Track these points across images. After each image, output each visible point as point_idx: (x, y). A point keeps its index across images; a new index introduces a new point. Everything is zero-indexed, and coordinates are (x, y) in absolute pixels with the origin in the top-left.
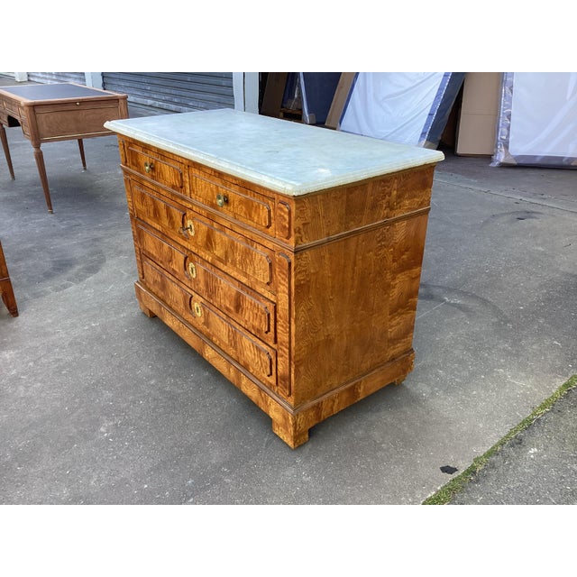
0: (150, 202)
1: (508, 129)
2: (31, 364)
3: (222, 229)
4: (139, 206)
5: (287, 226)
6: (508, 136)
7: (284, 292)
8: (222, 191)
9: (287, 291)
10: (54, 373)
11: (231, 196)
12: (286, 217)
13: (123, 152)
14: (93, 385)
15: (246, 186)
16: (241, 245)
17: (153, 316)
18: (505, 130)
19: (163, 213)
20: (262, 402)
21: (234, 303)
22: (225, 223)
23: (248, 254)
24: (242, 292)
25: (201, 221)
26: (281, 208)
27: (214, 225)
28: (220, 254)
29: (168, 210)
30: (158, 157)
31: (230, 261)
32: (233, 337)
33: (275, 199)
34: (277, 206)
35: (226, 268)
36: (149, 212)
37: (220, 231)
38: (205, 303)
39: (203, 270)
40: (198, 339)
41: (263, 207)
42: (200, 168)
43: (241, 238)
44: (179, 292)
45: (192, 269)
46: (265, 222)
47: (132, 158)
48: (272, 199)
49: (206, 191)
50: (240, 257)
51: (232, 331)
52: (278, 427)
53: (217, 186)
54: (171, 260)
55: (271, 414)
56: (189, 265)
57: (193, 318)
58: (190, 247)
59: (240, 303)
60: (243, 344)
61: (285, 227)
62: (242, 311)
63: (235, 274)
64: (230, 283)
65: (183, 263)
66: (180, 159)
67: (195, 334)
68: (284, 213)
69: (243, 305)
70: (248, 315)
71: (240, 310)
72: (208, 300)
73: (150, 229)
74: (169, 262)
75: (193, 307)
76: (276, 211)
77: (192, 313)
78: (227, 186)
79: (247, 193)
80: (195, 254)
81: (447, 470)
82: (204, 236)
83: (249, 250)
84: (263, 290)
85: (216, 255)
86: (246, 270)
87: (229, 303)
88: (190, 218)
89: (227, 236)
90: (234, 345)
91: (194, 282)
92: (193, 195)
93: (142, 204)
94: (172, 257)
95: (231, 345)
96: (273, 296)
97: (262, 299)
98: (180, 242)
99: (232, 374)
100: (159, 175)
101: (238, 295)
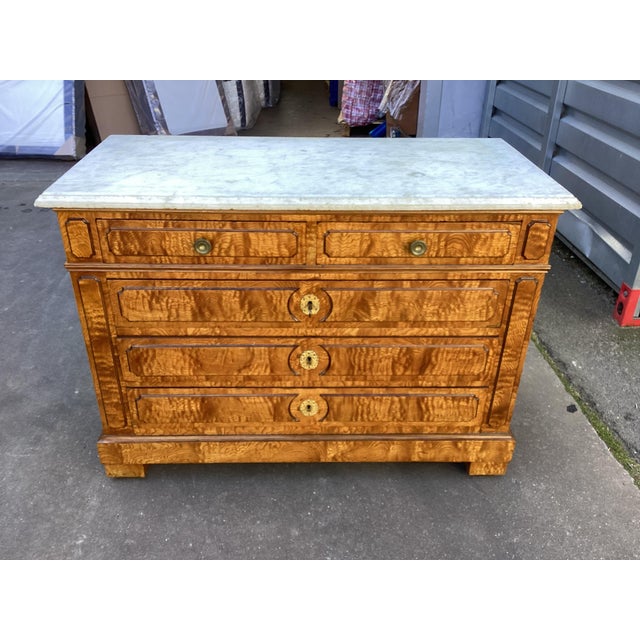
3: (395, 284)
5: (545, 244)
8: (405, 237)
9: (527, 315)
12: (545, 235)
15: (464, 218)
16: (440, 292)
20: (456, 454)
21: (416, 365)
22: (404, 276)
23: (455, 298)
24: (436, 346)
25: (342, 289)
26: (537, 229)
27: (377, 285)
28: (387, 318)
29: (245, 297)
30: (224, 225)
31: (411, 318)
32: (401, 407)
33: (522, 221)
34: (524, 228)
35: (393, 331)
36: (178, 316)
37: (392, 288)
38: (333, 392)
39: (343, 350)
40: (313, 444)
41: (502, 235)
42: (355, 219)
43: (438, 284)
44: (259, 404)
45: (309, 359)
46: (502, 251)
47: (125, 244)
48: (516, 222)
49: (365, 246)
50: (437, 307)
51: (400, 401)
52: (481, 466)
53: (398, 234)
54: (247, 366)
55: (472, 458)
56: (299, 356)
57: (294, 424)
58: (302, 331)
59: (430, 360)
60: (423, 406)
61: (540, 247)
62: (433, 367)
63: (415, 331)
64: (409, 345)
65: (285, 358)
66: (296, 218)
67: (303, 441)
68: (542, 231)
69: (437, 360)
70: (444, 368)
71: (430, 367)
72: (341, 385)
73: (175, 342)
74: (239, 371)
75: (294, 410)
76: (523, 234)
77: (292, 418)
78: (420, 229)
79: (464, 227)
80: (316, 337)
81: (572, 409)
82: (350, 306)
83: (459, 292)
84: (475, 329)
85: (374, 322)
86: (446, 318)
87: (402, 369)
88: (309, 292)
89: (407, 289)
90: (402, 415)
91: (310, 375)
92: (324, 259)
93: (151, 308)
94: (251, 360)
95: (394, 418)
96: (495, 330)
97: (475, 341)
98: (271, 334)
99: (394, 452)
100: (226, 252)
101: (428, 352)
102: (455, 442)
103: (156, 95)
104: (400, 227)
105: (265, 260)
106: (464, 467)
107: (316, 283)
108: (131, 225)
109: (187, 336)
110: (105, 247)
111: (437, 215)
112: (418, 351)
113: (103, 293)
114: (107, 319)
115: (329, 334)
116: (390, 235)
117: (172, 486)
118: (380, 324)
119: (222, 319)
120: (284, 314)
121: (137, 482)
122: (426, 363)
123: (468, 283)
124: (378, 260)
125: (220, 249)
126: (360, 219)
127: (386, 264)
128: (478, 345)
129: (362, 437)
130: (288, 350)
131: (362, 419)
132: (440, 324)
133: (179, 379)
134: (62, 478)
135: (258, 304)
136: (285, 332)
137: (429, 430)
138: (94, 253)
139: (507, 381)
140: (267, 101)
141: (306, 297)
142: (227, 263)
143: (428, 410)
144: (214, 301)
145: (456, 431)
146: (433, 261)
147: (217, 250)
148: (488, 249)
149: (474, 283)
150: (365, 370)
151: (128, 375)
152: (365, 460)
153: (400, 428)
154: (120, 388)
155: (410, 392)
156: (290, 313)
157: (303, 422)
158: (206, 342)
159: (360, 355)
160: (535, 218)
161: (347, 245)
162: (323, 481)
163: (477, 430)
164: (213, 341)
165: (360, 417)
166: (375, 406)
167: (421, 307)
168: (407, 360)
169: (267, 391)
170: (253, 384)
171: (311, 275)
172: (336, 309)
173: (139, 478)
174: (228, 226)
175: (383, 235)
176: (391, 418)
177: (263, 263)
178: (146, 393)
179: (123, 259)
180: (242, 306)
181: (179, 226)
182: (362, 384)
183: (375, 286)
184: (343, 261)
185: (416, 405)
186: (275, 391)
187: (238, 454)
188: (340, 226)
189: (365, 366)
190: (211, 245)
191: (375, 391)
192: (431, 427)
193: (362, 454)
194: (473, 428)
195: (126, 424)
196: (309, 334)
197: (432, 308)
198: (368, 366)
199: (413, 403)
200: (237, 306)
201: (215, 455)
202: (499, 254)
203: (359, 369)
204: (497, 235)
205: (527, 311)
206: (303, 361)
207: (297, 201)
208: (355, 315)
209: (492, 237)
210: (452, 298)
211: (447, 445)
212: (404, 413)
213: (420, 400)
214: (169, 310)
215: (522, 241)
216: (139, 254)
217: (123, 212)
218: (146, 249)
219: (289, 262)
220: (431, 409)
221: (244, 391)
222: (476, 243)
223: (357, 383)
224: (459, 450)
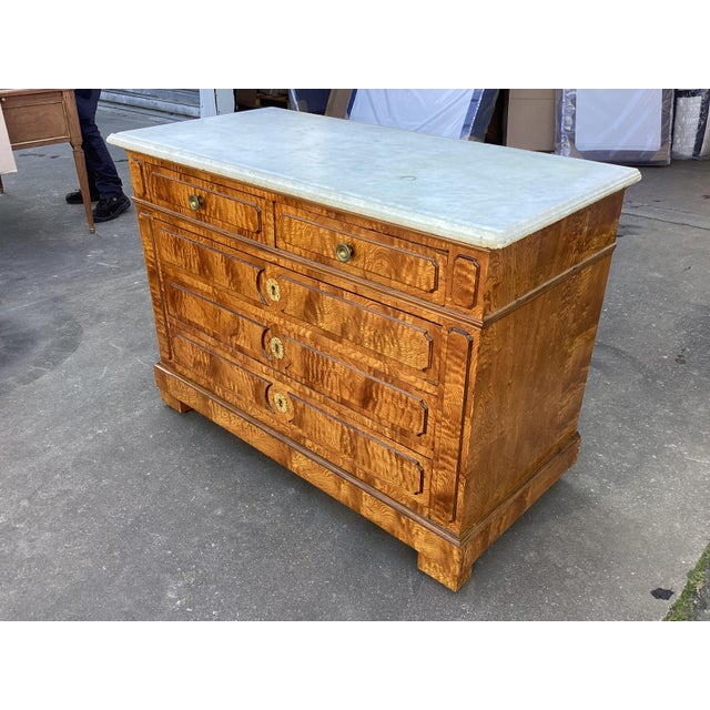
0: (192, 252)
1: (574, 117)
2: (25, 503)
3: (337, 291)
4: (168, 256)
5: (472, 290)
6: (573, 126)
7: (457, 382)
8: (343, 239)
9: (462, 381)
10: (66, 513)
11: (361, 245)
12: (472, 278)
13: (139, 180)
14: (132, 525)
15: (391, 232)
16: (374, 315)
17: (187, 410)
18: (569, 118)
19: (220, 268)
20: (400, 530)
21: (357, 394)
22: (344, 285)
23: (389, 329)
24: (376, 380)
25: (294, 281)
26: (463, 266)
27: (323, 287)
28: (332, 329)
29: (229, 264)
30: (212, 189)
31: (351, 337)
32: (351, 441)
33: (448, 252)
34: (452, 261)
35: (339, 348)
36: (191, 266)
37: (333, 295)
38: (298, 394)
39: (299, 348)
40: (281, 444)
41: (426, 263)
42: (299, 205)
43: (373, 305)
44: (245, 379)
45: (277, 346)
46: (428, 284)
47: (159, 188)
48: (442, 251)
49: (309, 238)
50: (373, 333)
51: (349, 432)
52: (429, 565)
53: (333, 232)
54: (235, 333)
55: (417, 547)
56: (270, 341)
57: (271, 414)
58: (270, 316)
59: (371, 394)
60: (370, 450)
61: (468, 292)
62: (375, 405)
63: (358, 355)
64: (352, 367)
65: (260, 337)
66: (258, 192)
67: (274, 437)
68: (468, 271)
69: (377, 397)
70: (385, 410)
71: (371, 404)
74: (231, 336)
75: (270, 398)
77: (268, 406)
78: (352, 232)
79: (392, 243)
82: (301, 302)
83: (393, 322)
84: (413, 378)
85: (320, 328)
86: (383, 351)
87: (348, 393)
88: (272, 276)
89: (347, 302)
90: (352, 451)
91: (278, 363)
92: (281, 243)
93: (176, 254)
94: (238, 329)
95: (346, 451)
96: (432, 387)
97: (413, 391)
99: (344, 493)
100: (214, 214)
101: (368, 384)
102: (399, 514)
104: (336, 225)
105: (241, 231)
106: (411, 555)
107: (277, 268)
111: (366, 220)
112: (361, 376)
113: (152, 230)
114: (155, 255)
115: (289, 328)
116: (327, 232)
118: (329, 335)
119: (216, 281)
120: (254, 291)
122: (368, 396)
123: (402, 315)
124: (320, 258)
125: (210, 209)
127: (328, 265)
128: (415, 397)
129: (320, 460)
130: (261, 330)
135: (237, 274)
136: (259, 312)
137: (379, 487)
138: (145, 192)
139: (448, 462)
141: (270, 280)
143: (374, 457)
144: (210, 260)
145: (404, 502)
147: (208, 210)
149: (407, 317)
152: (321, 487)
153: (354, 468)
156: (260, 293)
157: (278, 416)
159: (313, 360)
160: (460, 251)
161: (300, 232)
163: (426, 513)
166: (329, 427)
167: (359, 327)
168: (351, 384)
171: (274, 259)
172: (291, 302)
173: (178, 412)
174: (215, 190)
175: (322, 231)
176: (343, 449)
177: (239, 233)
180: (227, 273)
181: (187, 181)
183: (321, 288)
184: (296, 250)
185: (363, 446)
187: (232, 424)
188: (291, 211)
189: (317, 375)
191: (328, 410)
193: (318, 479)
194: (422, 508)
195: (170, 358)
197: (368, 333)
198: (320, 376)
199: (360, 441)
200: (224, 272)
201: (218, 416)
202: (425, 287)
203: (313, 376)
204: (422, 262)
205: (462, 376)
206: (280, 355)
208: (305, 314)
209: (417, 263)
210: (385, 328)
211: (390, 513)
212: (354, 449)
213: (366, 441)
214: (185, 259)
217: (158, 160)
218: (170, 196)
219: (257, 238)
220: (376, 456)
222: (402, 265)
224: (403, 526)
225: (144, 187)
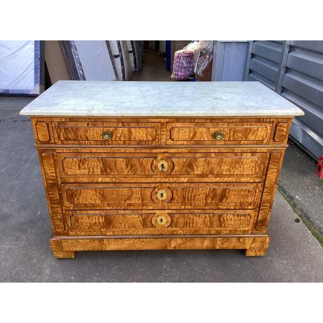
3: (207, 155)
5: (285, 134)
7: (273, 172)
8: (213, 130)
9: (276, 171)
12: (285, 129)
15: (243, 120)
16: (230, 159)
20: (239, 245)
21: (218, 197)
22: (212, 151)
23: (238, 162)
24: (228, 187)
25: (179, 158)
26: (281, 126)
27: (198, 155)
28: (203, 172)
29: (129, 162)
30: (118, 125)
31: (216, 172)
32: (210, 220)
33: (273, 122)
34: (274, 125)
35: (206, 180)
36: (93, 172)
37: (206, 157)
38: (174, 212)
39: (180, 190)
40: (164, 240)
41: (263, 129)
42: (186, 121)
43: (229, 155)
44: (135, 218)
45: (162, 194)
46: (263, 137)
47: (67, 134)
48: (270, 122)
49: (191, 135)
50: (229, 167)
51: (209, 216)
52: (252, 251)
53: (209, 128)
54: (129, 198)
55: (247, 247)
56: (156, 193)
57: (153, 229)
58: (158, 180)
59: (225, 195)
60: (222, 220)
61: (283, 135)
62: (227, 199)
63: (218, 179)
64: (214, 187)
65: (149, 194)
66: (156, 120)
67: (158, 238)
68: (284, 127)
69: (229, 195)
70: (233, 199)
71: (225, 199)
72: (179, 208)
73: (92, 186)
74: (125, 201)
75: (153, 222)
76: (274, 128)
77: (153, 226)
78: (220, 126)
79: (243, 125)
80: (165, 183)
81: (297, 221)
82: (183, 166)
83: (240, 159)
84: (249, 179)
85: (196, 174)
86: (234, 172)
87: (211, 200)
88: (162, 159)
89: (213, 158)
90: (210, 225)
91: (162, 202)
92: (170, 142)
93: (80, 168)
94: (131, 195)
95: (206, 225)
96: (259, 179)
97: (249, 184)
98: (142, 181)
99: (207, 244)
100: (119, 138)
101: (224, 191)
102: (239, 238)
103: (80, 64)
104: (209, 125)
105: (139, 142)
106: (243, 252)
107: (166, 155)
108: (70, 124)
109: (98, 183)
110: (56, 136)
111: (229, 119)
112: (219, 189)
113: (54, 160)
114: (56, 174)
115: (172, 181)
116: (204, 129)
117: (88, 263)
118: (199, 176)
119: (116, 173)
120: (149, 170)
121: (70, 261)
122: (223, 196)
123: (245, 154)
124: (198, 142)
125: (116, 136)
126: (189, 121)
127: (202, 144)
128: (250, 187)
129: (190, 236)
130: (151, 190)
131: (190, 227)
132: (231, 175)
133: (93, 205)
134: (30, 259)
135: (135, 165)
136: (149, 180)
138: (50, 139)
139: (266, 206)
140: (136, 68)
141: (161, 162)
142: (119, 144)
143: (224, 221)
144: (113, 164)
145: (239, 233)
146: (227, 143)
147: (114, 137)
148: (256, 137)
149: (248, 154)
150: (191, 200)
151: (67, 203)
152: (191, 248)
153: (210, 231)
154: (62, 210)
155: (215, 212)
156: (152, 170)
157: (159, 228)
158: (108, 185)
159: (189, 192)
160: (280, 120)
161: (182, 134)
162: (169, 260)
163: (250, 232)
164: (112, 185)
165: (188, 225)
166: (196, 219)
167: (221, 167)
168: (213, 194)
169: (139, 211)
170: (132, 208)
171: (163, 150)
172: (176, 168)
173: (71, 259)
174: (120, 125)
175: (201, 129)
176: (205, 226)
177: (138, 144)
178: (76, 213)
179: (65, 142)
180: (127, 167)
181: (95, 125)
182: (190, 207)
183: (196, 156)
184: (180, 143)
185: (218, 219)
186: (143, 211)
187: (124, 245)
188: (179, 125)
189: (191, 198)
190: (111, 135)
191: (196, 211)
192: (226, 231)
193: (189, 245)
194: (248, 231)
195: (65, 230)
196: (162, 181)
197: (226, 167)
198: (193, 198)
199: (216, 218)
200: (124, 167)
201: (112, 246)
202: (261, 139)
203: (188, 200)
204: (260, 129)
205: (276, 169)
206: (159, 196)
207: (157, 112)
208: (186, 171)
209: (258, 130)
210: (237, 162)
211: (234, 240)
212: (211, 223)
213: (220, 216)
214: (89, 169)
215: (273, 132)
216: (74, 140)
217: (66, 118)
218: (77, 137)
219: (152, 143)
220: (226, 220)
221: (127, 212)
222: (249, 133)
223: (187, 207)
224: (241, 242)
225: (50, 137)
